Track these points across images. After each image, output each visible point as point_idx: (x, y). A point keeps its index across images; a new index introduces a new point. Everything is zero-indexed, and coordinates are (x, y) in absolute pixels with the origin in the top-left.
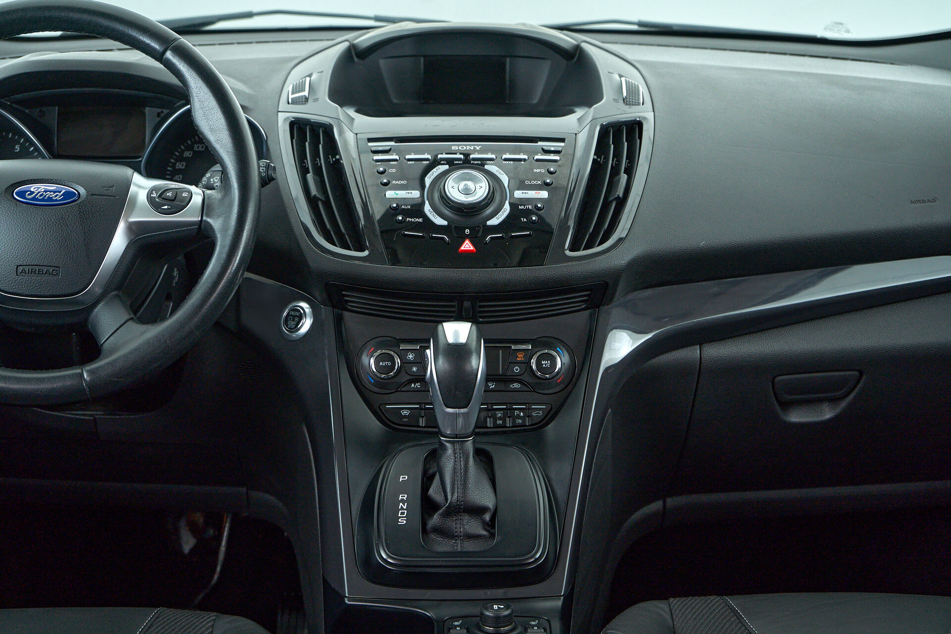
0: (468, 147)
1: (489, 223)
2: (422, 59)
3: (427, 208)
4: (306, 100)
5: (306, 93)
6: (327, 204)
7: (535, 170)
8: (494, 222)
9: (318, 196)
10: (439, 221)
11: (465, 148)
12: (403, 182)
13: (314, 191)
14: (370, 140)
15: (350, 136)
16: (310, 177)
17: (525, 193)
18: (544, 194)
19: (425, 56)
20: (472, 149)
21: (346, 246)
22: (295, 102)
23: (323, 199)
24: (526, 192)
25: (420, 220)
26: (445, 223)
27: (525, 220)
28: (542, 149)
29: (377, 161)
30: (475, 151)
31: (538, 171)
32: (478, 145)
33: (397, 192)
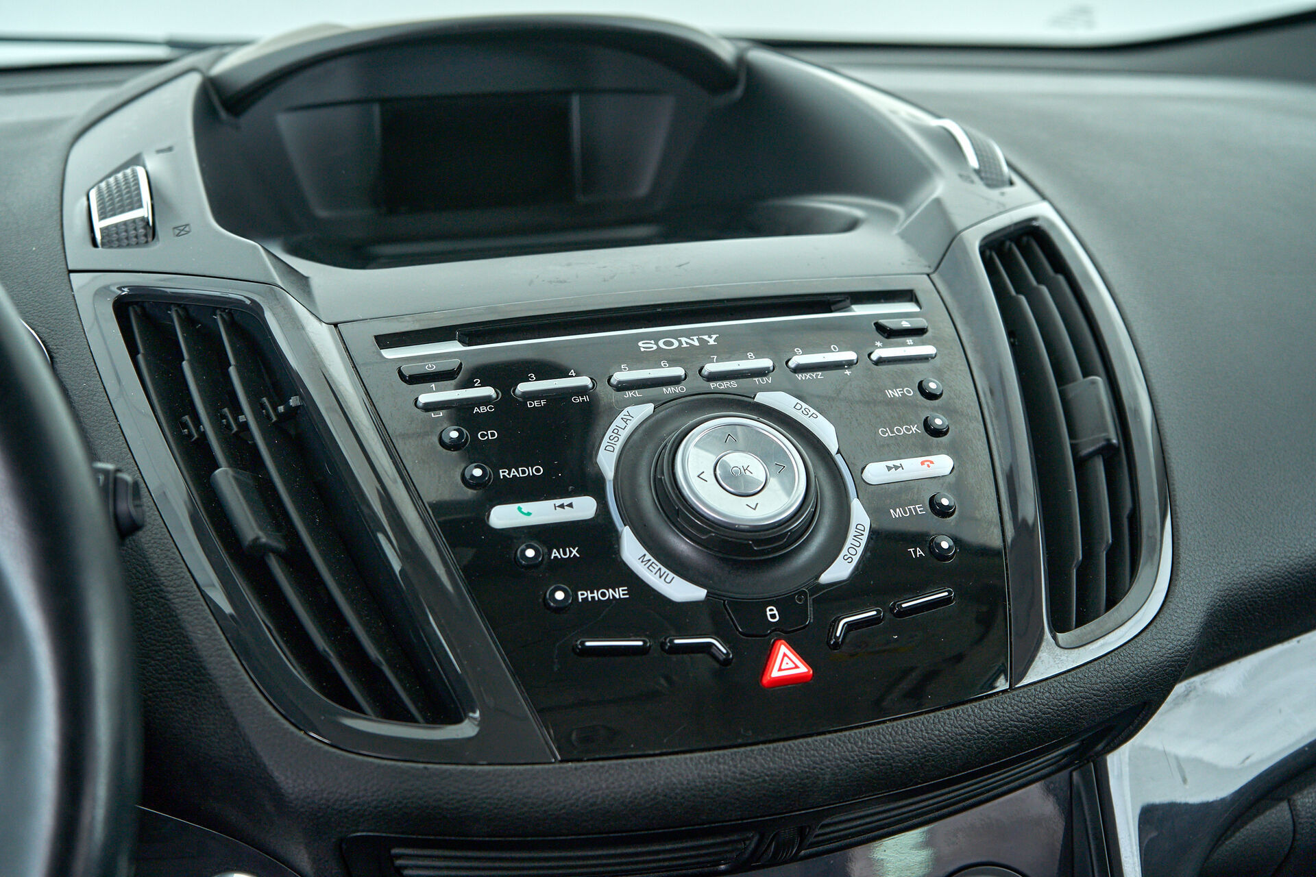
0: (683, 340)
1: (827, 577)
2: (376, 109)
3: (632, 551)
4: (150, 231)
5: (145, 212)
6: (297, 560)
7: (890, 393)
8: (840, 570)
9: (264, 540)
10: (681, 590)
11: (676, 344)
12: (531, 471)
13: (250, 527)
14: (386, 341)
15: (321, 336)
16: (224, 476)
17: (896, 468)
18: (942, 464)
19: (383, 101)
20: (696, 343)
21: (392, 711)
22: (114, 238)
23: (281, 546)
24: (897, 463)
25: (620, 593)
26: (699, 593)
27: (920, 552)
28: (877, 325)
29: (429, 407)
30: (706, 352)
31: (897, 393)
32: (709, 332)
33: (526, 506)
